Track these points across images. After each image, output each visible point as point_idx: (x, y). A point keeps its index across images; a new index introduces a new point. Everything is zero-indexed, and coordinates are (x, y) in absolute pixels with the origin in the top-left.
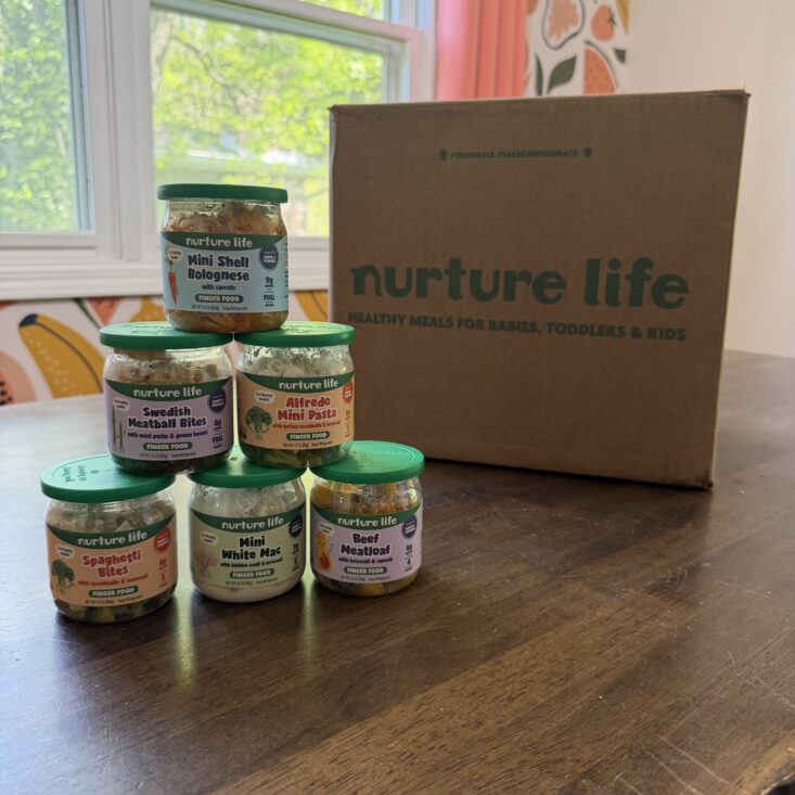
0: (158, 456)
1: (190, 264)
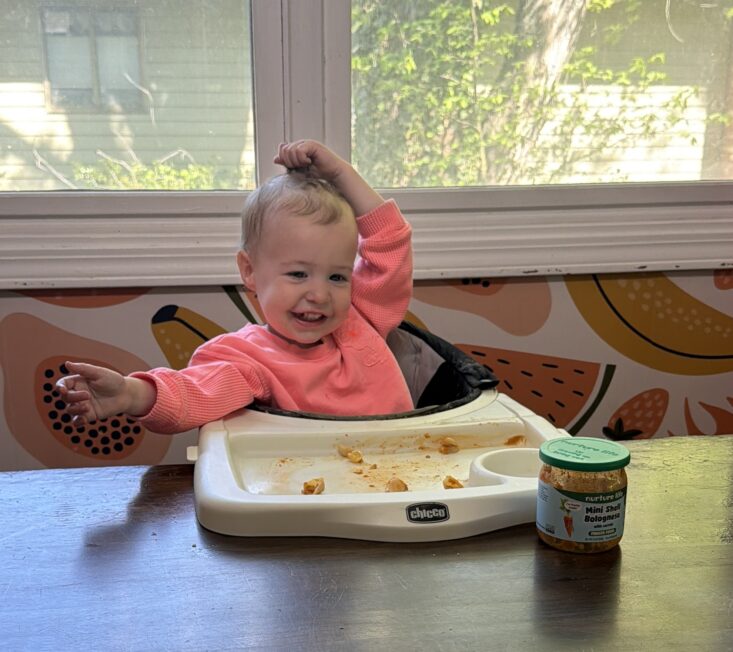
1: (587, 513)
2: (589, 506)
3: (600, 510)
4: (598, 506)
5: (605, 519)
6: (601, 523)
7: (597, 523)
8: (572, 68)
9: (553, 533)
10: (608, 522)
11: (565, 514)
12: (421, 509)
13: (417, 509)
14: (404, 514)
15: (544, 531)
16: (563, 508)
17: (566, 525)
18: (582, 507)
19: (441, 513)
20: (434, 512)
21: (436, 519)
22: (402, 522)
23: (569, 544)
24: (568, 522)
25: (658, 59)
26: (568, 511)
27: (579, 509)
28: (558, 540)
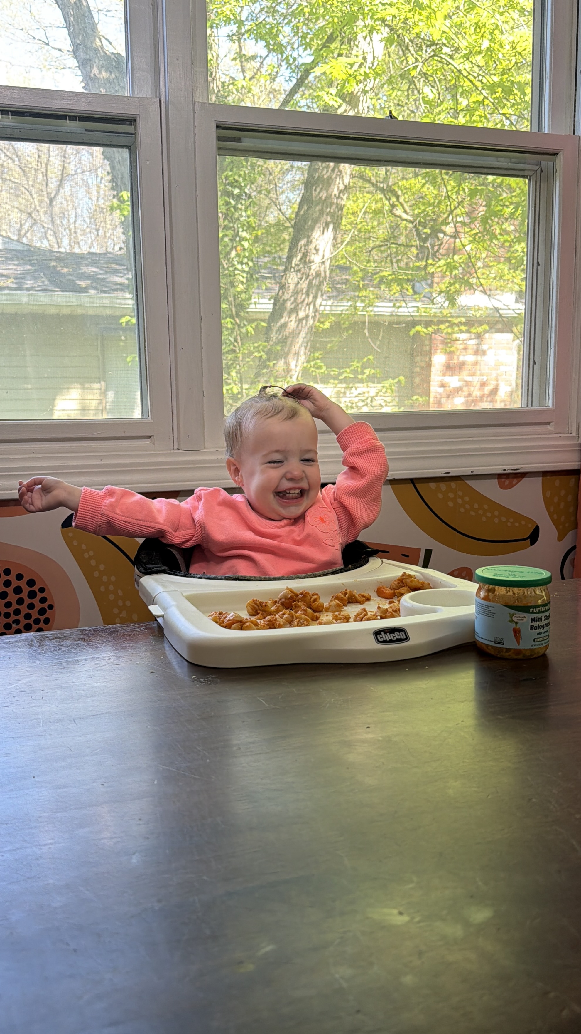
1: (532, 622)
2: (533, 616)
3: (540, 619)
4: (539, 616)
5: (543, 627)
6: (541, 630)
7: (538, 631)
8: (309, 366)
9: (503, 644)
10: (546, 629)
11: (514, 626)
12: (385, 633)
13: (382, 633)
14: (372, 637)
15: (493, 644)
16: (512, 621)
17: (515, 636)
18: (527, 617)
19: (402, 635)
20: (396, 635)
21: (399, 640)
22: (371, 644)
23: (518, 652)
24: (517, 632)
25: (369, 359)
26: (516, 623)
27: (525, 620)
28: (508, 650)
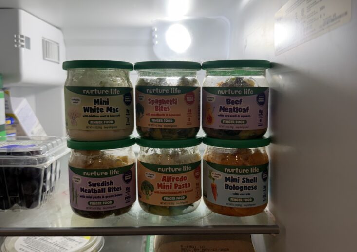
0: (95, 208)
